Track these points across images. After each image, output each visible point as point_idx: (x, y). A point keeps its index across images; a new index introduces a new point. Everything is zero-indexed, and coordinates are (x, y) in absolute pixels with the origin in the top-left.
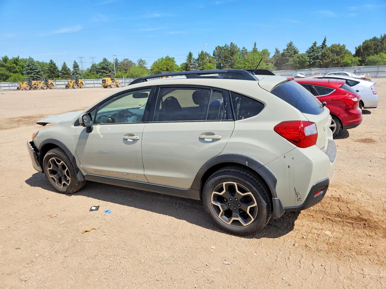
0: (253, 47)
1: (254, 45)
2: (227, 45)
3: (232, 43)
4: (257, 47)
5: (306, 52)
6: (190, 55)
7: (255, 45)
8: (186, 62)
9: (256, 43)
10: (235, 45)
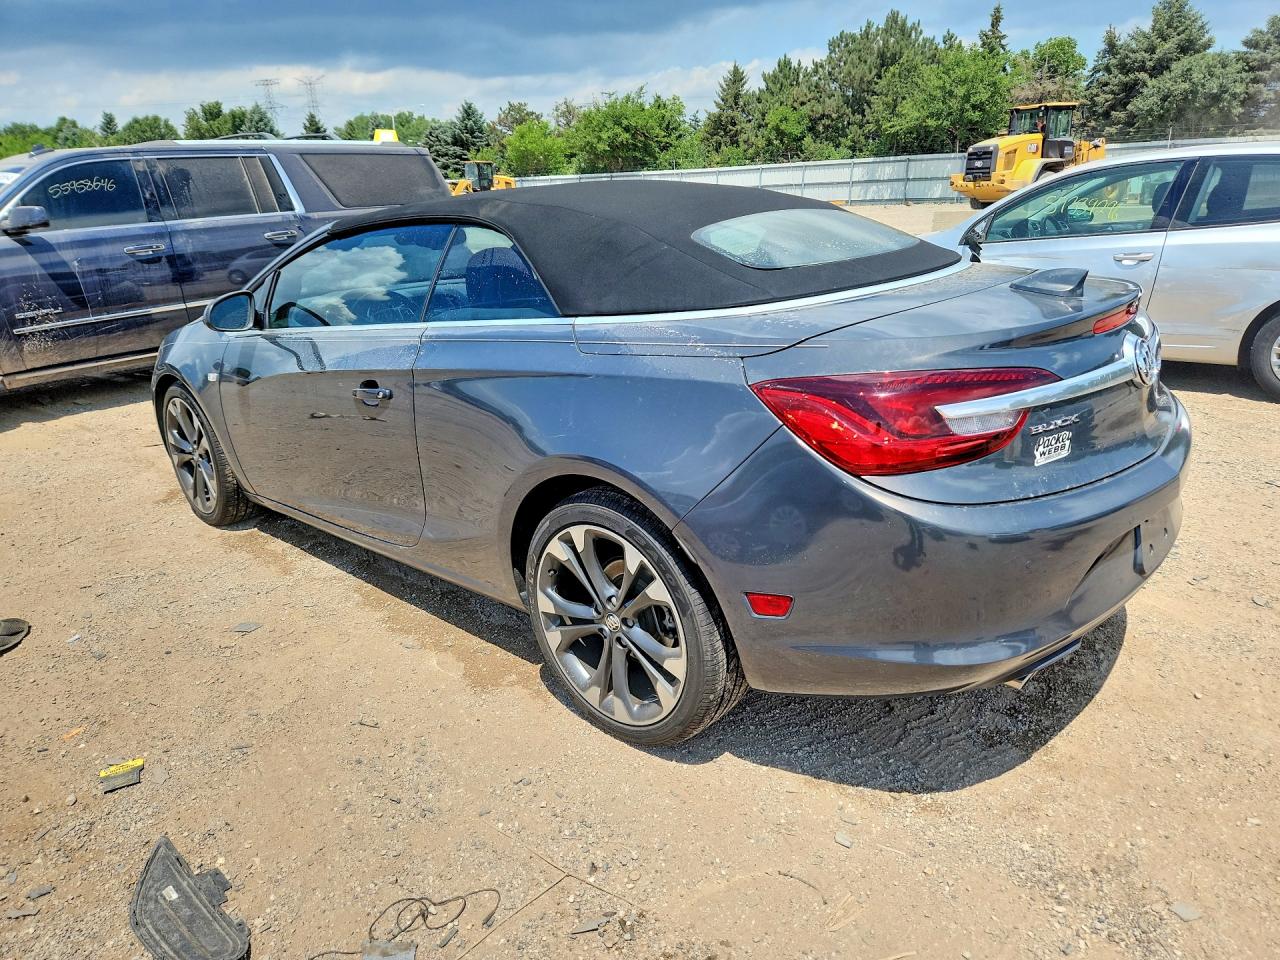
0: (987, 27)
1: (989, 21)
2: (873, 30)
3: (893, 18)
4: (1003, 28)
5: (1247, 43)
6: (737, 78)
7: (996, 20)
8: (715, 110)
9: (1003, 12)
10: (909, 24)
